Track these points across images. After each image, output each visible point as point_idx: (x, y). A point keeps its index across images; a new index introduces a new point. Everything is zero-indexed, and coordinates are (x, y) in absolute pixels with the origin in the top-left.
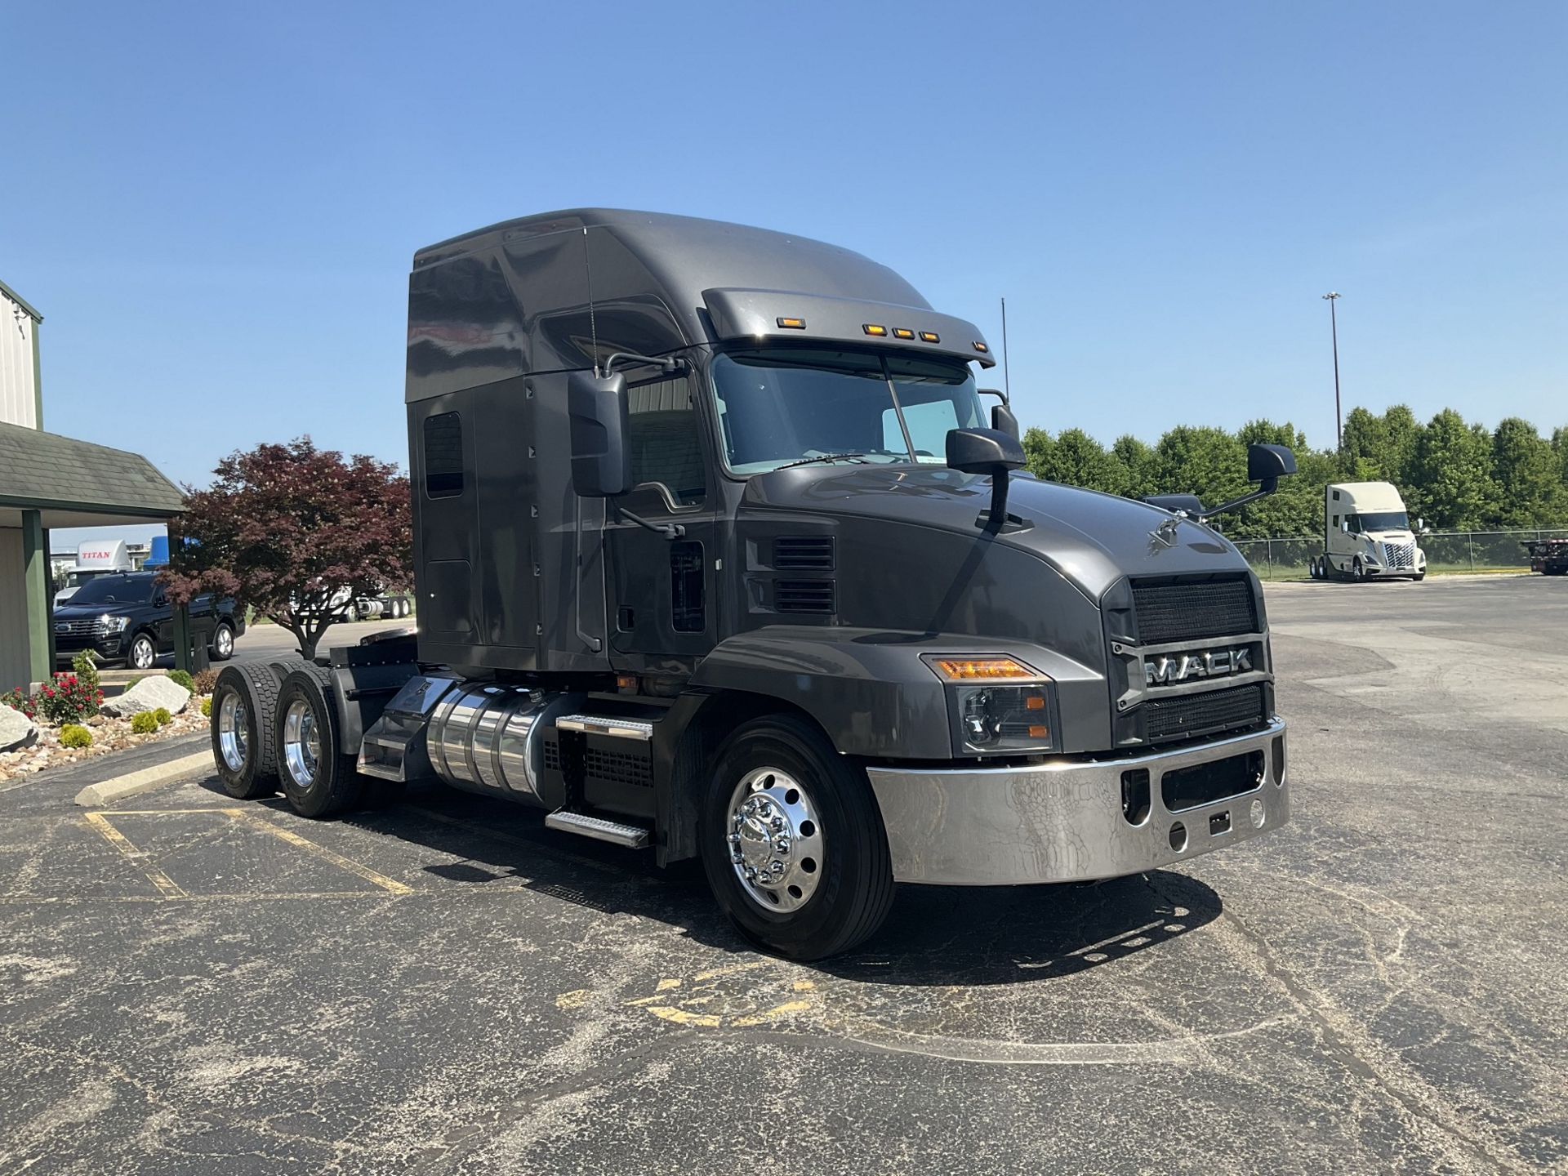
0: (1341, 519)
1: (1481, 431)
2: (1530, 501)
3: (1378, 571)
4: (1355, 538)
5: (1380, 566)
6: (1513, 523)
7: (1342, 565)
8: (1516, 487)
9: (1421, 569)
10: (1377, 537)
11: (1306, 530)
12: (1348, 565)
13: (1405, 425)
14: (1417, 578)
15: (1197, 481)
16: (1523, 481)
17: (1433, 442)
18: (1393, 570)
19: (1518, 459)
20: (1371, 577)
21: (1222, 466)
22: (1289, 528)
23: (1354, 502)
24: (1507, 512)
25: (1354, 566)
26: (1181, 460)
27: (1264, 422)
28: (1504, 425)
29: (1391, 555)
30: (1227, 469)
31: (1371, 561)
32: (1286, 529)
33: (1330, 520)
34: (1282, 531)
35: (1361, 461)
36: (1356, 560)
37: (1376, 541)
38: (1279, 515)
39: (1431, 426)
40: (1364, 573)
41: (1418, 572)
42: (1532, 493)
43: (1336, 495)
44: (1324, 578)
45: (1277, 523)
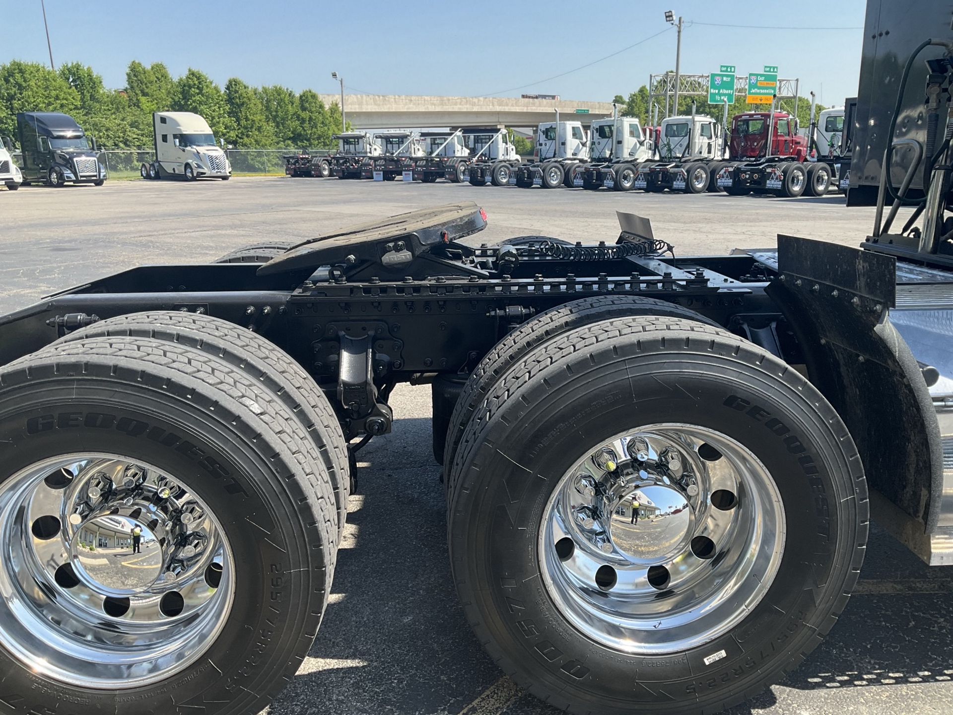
0: (170, 138)
1: (214, 85)
2: (251, 132)
3: (205, 173)
4: (184, 151)
5: (205, 170)
6: (244, 145)
7: (174, 169)
8: (243, 122)
9: (230, 173)
10: (202, 150)
11: (121, 145)
12: (180, 170)
13: (165, 76)
14: (225, 178)
15: (37, 106)
16: (247, 119)
17: (193, 89)
18: (214, 173)
19: (243, 104)
20: (199, 177)
21: (54, 93)
22: (110, 143)
23: (179, 125)
24: (240, 138)
25: (185, 170)
26: (20, 87)
27: (77, 64)
28: (230, 82)
29: (212, 163)
30: (57, 98)
31: (199, 167)
32: (108, 144)
33: (159, 139)
34: (104, 145)
36: (187, 165)
37: (201, 153)
38: (101, 134)
39: (188, 78)
40: (195, 175)
41: (228, 174)
42: (252, 128)
43: (163, 120)
44: (158, 177)
45: (99, 140)
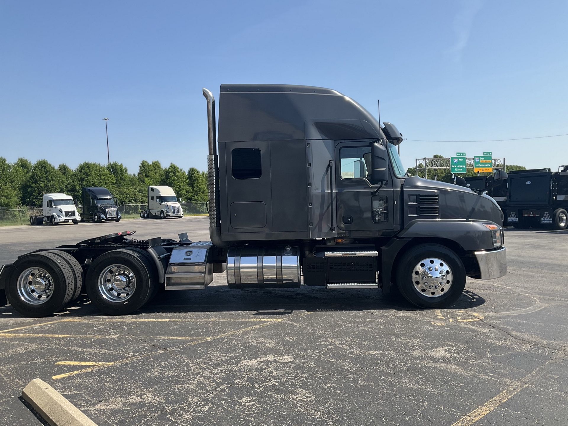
0: (155, 198)
1: (183, 171)
2: (199, 193)
3: (170, 215)
4: (161, 204)
5: (170, 214)
6: (195, 200)
7: (156, 213)
8: (195, 189)
9: (182, 214)
10: (169, 204)
11: (133, 201)
12: (158, 214)
13: (159, 167)
14: (180, 217)
15: (94, 183)
16: (197, 187)
17: (171, 174)
18: (174, 215)
19: (196, 180)
20: (167, 217)
21: (103, 177)
22: (127, 201)
23: (160, 192)
24: (193, 197)
25: (161, 214)
26: (87, 174)
27: (115, 163)
28: (190, 170)
29: (174, 210)
30: (104, 179)
31: (167, 212)
32: (126, 201)
33: (150, 198)
34: (125, 202)
35: (146, 179)
36: (162, 211)
37: (169, 205)
38: (123, 196)
39: (169, 168)
40: (165, 216)
41: (182, 215)
42: (200, 191)
43: (152, 190)
44: (148, 217)
45: (123, 199)
